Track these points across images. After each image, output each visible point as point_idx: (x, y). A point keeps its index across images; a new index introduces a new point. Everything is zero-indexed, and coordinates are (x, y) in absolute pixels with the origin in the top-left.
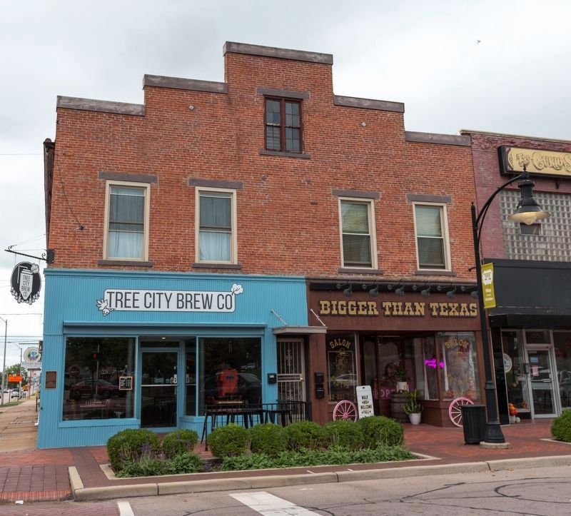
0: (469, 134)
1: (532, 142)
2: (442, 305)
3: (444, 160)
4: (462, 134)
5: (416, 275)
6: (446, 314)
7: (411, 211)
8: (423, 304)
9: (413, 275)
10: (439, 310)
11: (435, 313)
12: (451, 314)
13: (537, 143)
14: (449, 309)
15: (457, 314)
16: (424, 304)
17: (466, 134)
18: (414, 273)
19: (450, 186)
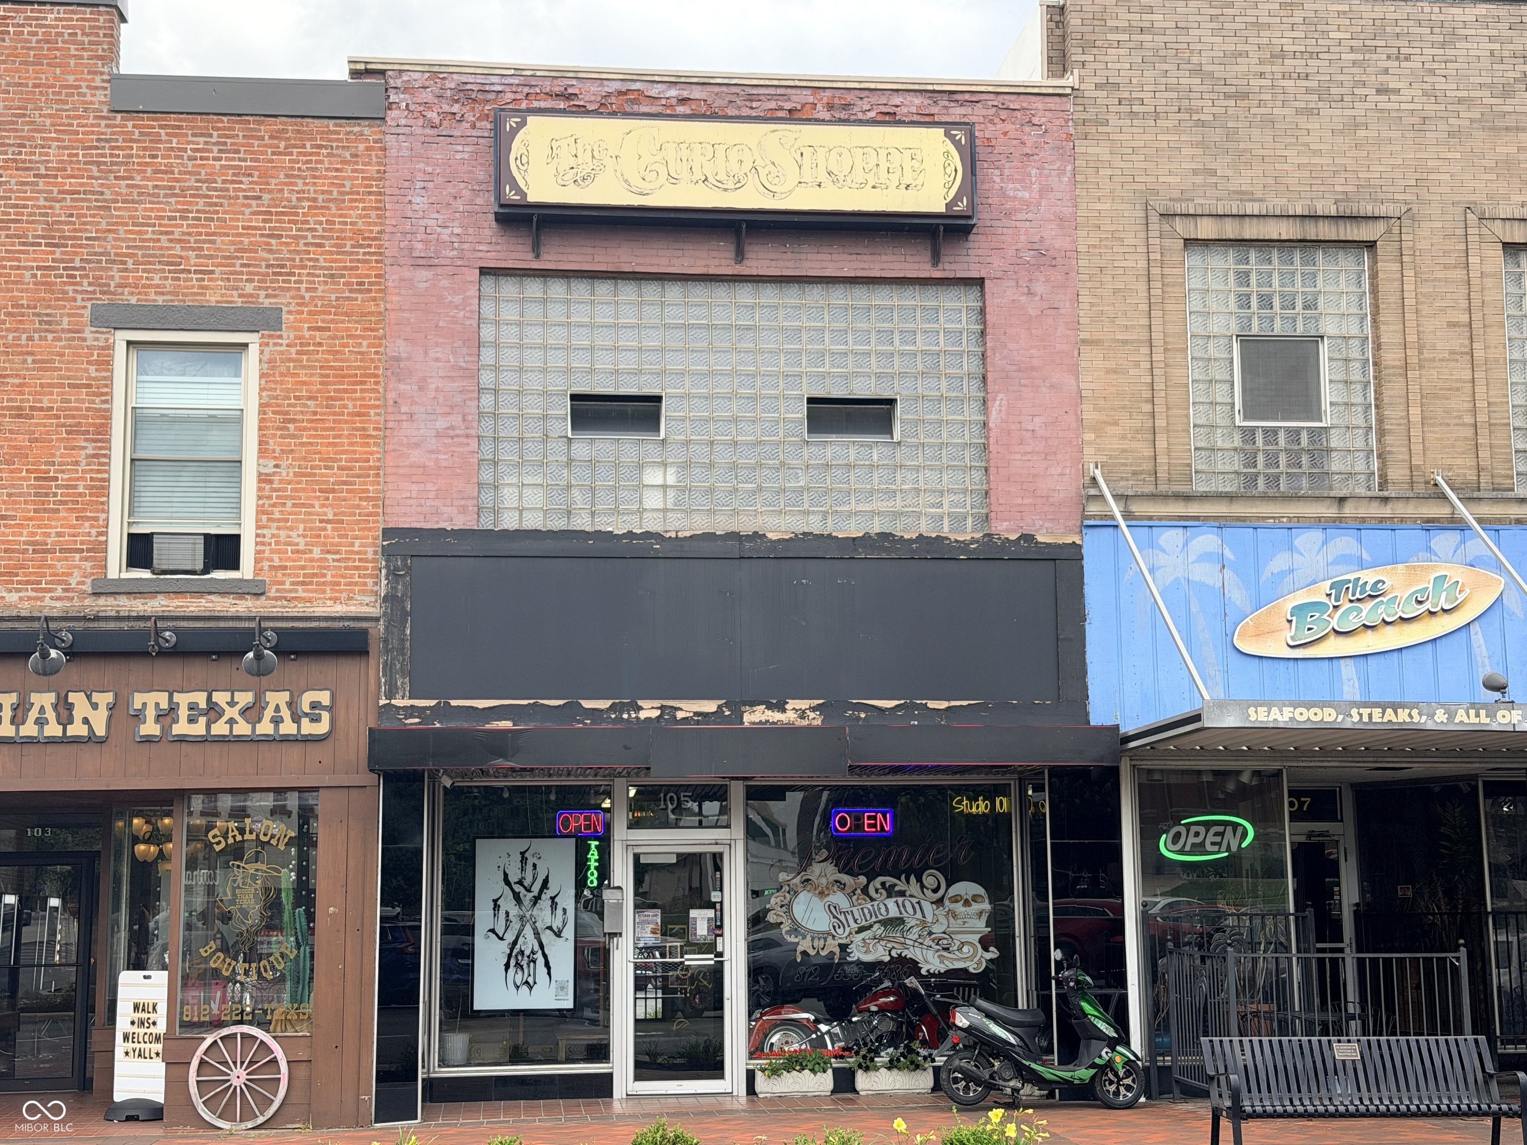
0: (383, 72)
1: (654, 91)
2: (183, 699)
3: (265, 175)
4: (355, 73)
5: (96, 594)
6: (198, 729)
7: (106, 364)
8: (105, 699)
9: (83, 594)
10: (167, 715)
11: (150, 728)
12: (220, 728)
13: (673, 92)
14: (213, 711)
15: (243, 728)
16: (109, 697)
17: (368, 72)
18: (88, 588)
19: (280, 270)
